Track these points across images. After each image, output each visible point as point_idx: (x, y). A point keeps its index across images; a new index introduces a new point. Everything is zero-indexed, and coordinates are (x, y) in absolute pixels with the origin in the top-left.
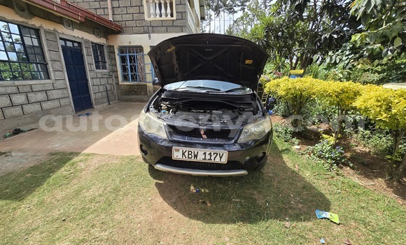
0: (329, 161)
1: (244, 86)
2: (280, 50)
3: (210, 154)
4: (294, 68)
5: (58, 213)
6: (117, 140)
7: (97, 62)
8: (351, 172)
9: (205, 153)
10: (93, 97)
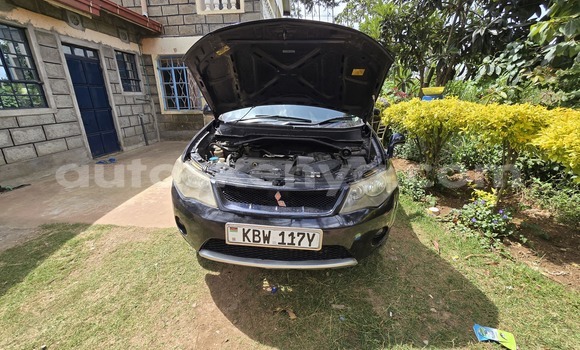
0: (488, 233)
1: (350, 113)
2: (404, 59)
3: (292, 234)
4: (427, 85)
5: (37, 334)
6: (152, 201)
7: (125, 80)
8: (525, 251)
9: (282, 234)
10: (120, 133)
